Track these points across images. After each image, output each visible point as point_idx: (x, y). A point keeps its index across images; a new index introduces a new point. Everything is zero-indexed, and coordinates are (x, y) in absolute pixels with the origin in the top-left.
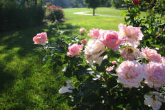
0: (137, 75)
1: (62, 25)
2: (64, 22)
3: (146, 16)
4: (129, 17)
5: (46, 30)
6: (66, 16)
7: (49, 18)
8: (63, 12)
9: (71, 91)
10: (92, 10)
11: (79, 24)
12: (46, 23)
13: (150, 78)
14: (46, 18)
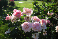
0: (29, 27)
1: (14, 7)
2: (14, 6)
3: (42, 3)
4: (34, 4)
5: (8, 9)
6: (15, 4)
7: (9, 5)
8: (14, 2)
9: (9, 33)
10: (25, 1)
11: (20, 6)
12: (8, 6)
13: (34, 28)
14: (8, 5)
